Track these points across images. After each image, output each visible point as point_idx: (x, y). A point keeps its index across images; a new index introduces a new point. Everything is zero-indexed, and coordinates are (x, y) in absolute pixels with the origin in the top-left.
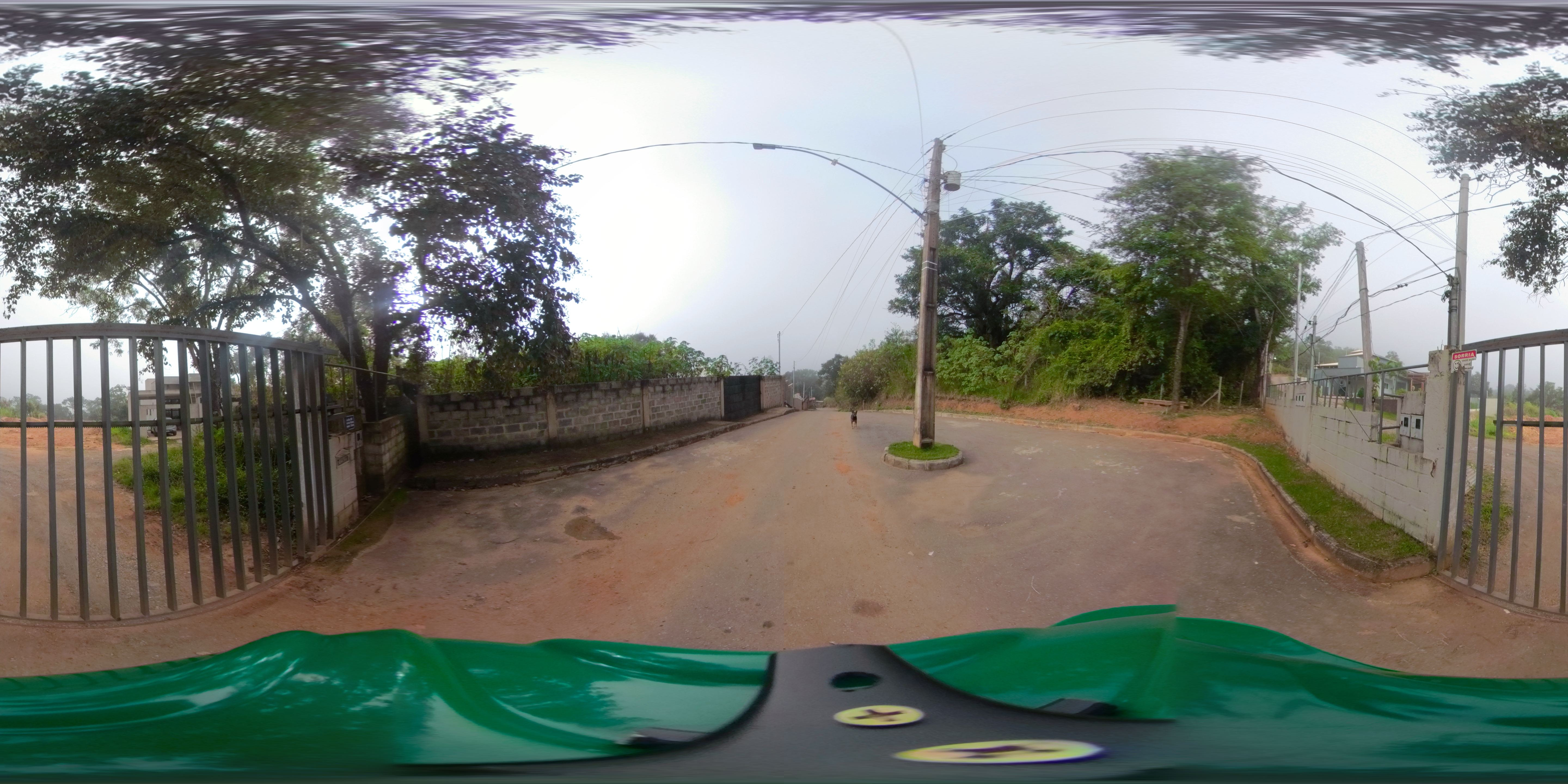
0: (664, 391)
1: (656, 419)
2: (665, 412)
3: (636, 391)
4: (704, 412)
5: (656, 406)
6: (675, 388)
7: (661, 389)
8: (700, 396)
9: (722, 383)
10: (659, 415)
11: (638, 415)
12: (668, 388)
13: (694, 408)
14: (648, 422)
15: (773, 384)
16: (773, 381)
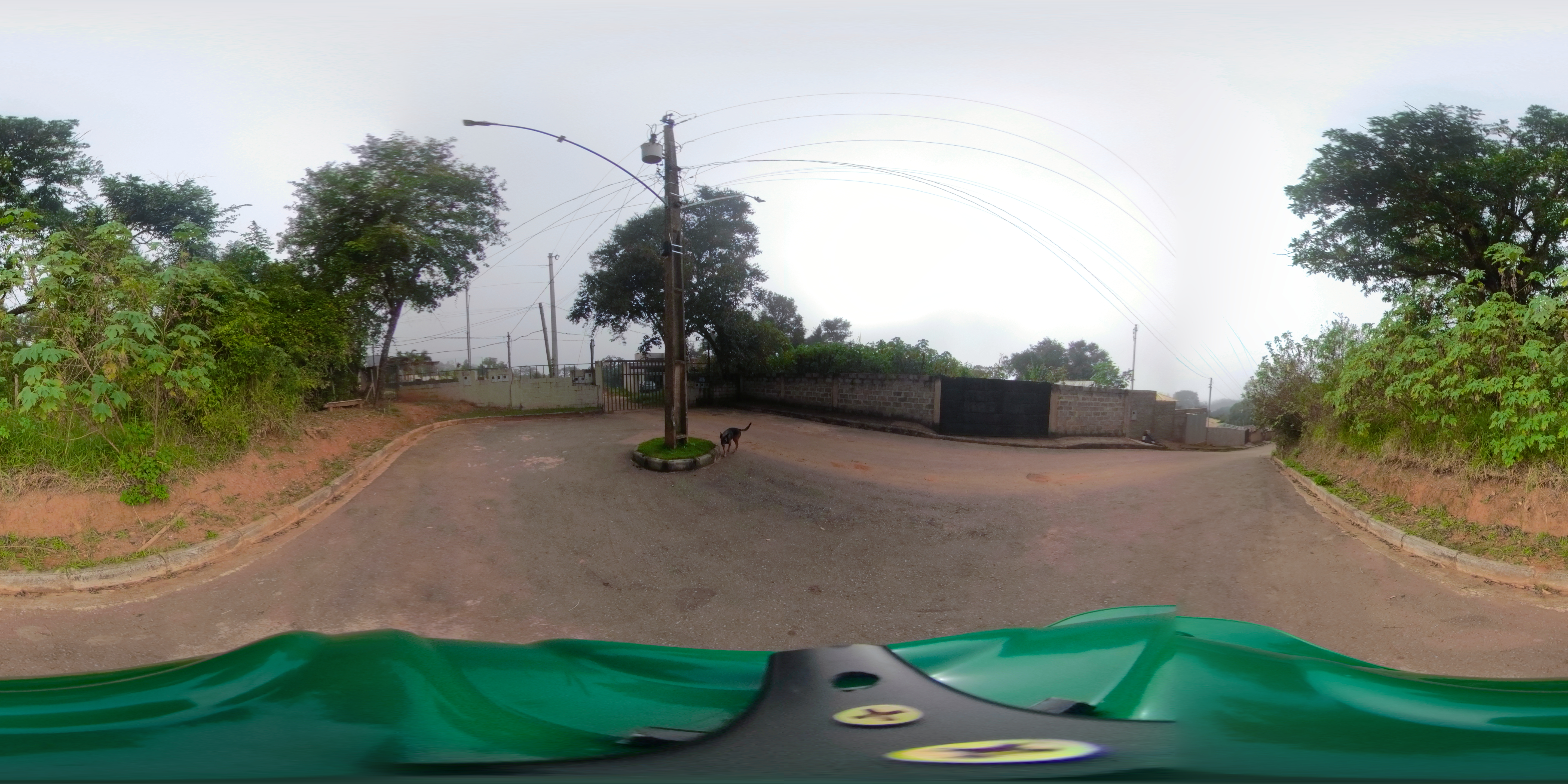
1: (843, 404)
2: (850, 400)
3: (829, 380)
5: (844, 393)
9: (938, 384)
10: (844, 401)
11: (829, 397)
13: (886, 403)
14: (836, 404)
15: (1095, 399)
16: (1095, 396)
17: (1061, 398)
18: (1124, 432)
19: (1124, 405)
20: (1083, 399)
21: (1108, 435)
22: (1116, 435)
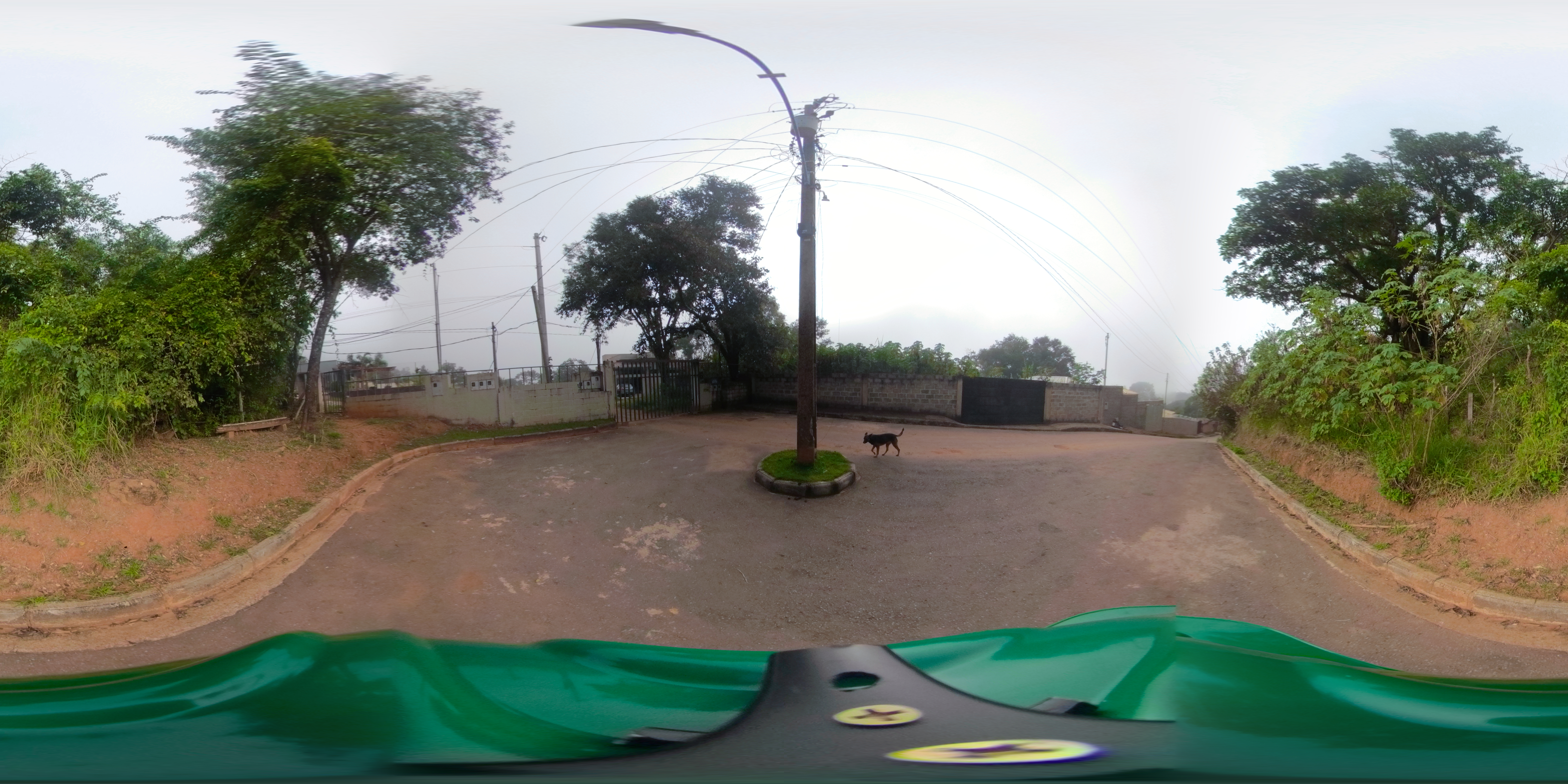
0: (882, 383)
1: (874, 402)
2: (883, 398)
3: (858, 380)
4: (930, 405)
5: (874, 392)
6: (895, 381)
7: (880, 381)
8: (927, 392)
9: (960, 383)
10: (877, 400)
11: (858, 396)
12: (887, 381)
13: (916, 401)
14: (865, 402)
15: (1078, 394)
16: (1077, 391)
17: (1053, 393)
18: (1099, 419)
19: (1099, 398)
20: (1069, 393)
21: (1087, 422)
22: (1093, 422)
